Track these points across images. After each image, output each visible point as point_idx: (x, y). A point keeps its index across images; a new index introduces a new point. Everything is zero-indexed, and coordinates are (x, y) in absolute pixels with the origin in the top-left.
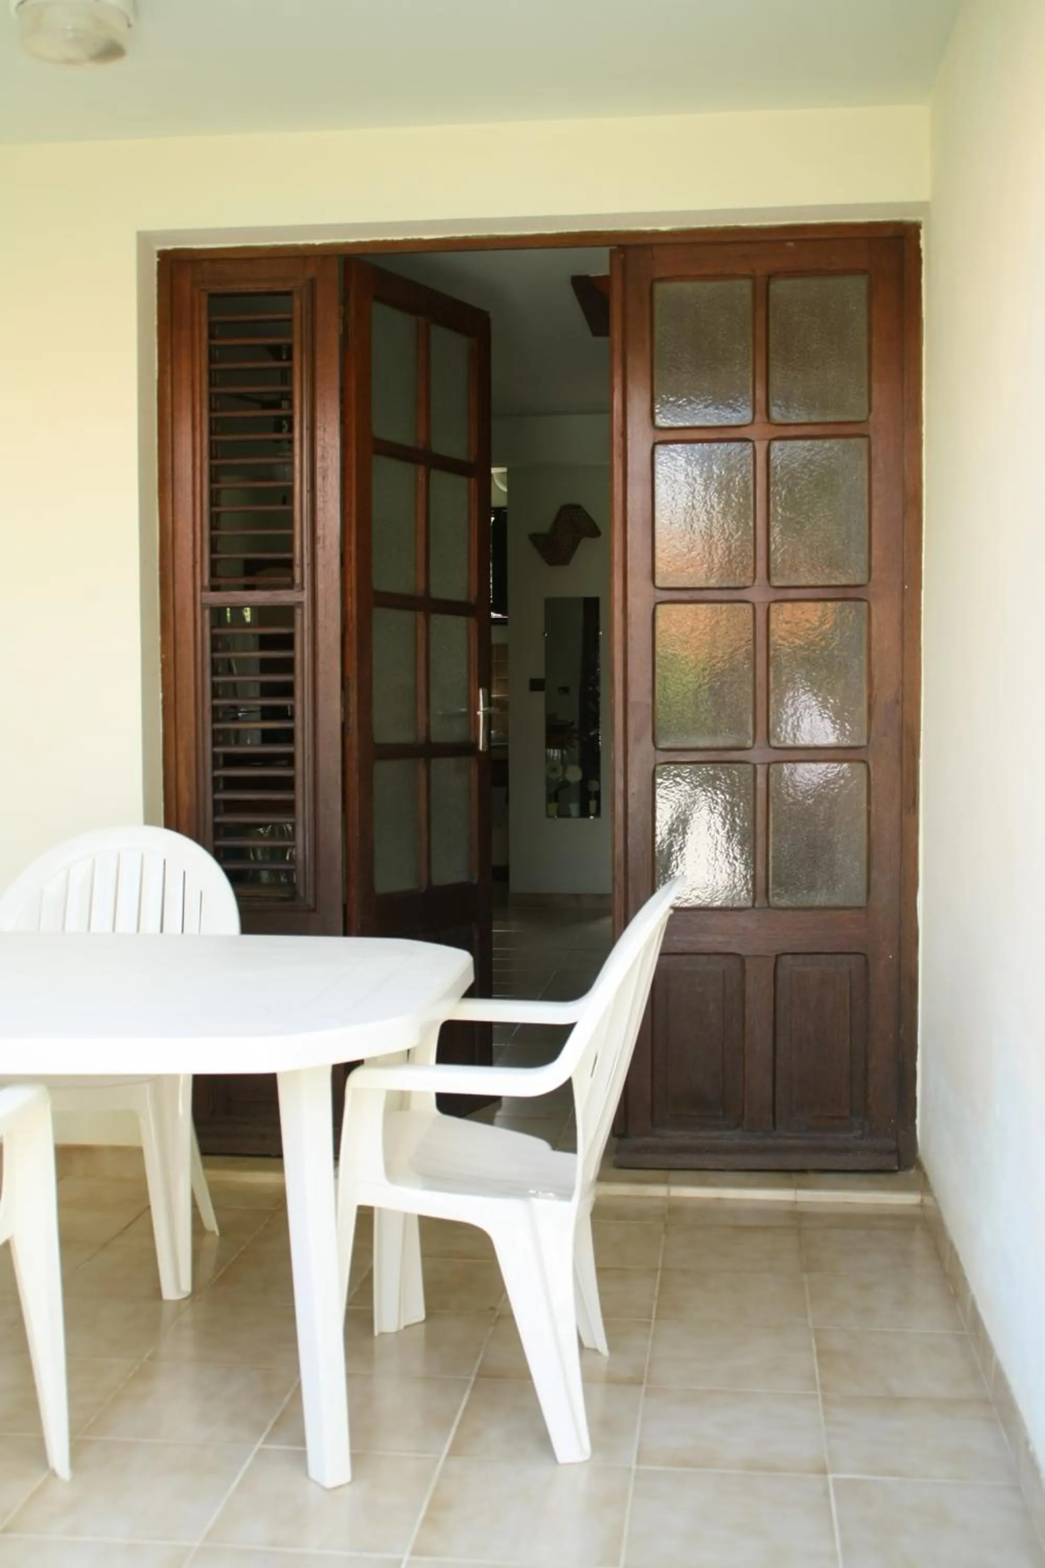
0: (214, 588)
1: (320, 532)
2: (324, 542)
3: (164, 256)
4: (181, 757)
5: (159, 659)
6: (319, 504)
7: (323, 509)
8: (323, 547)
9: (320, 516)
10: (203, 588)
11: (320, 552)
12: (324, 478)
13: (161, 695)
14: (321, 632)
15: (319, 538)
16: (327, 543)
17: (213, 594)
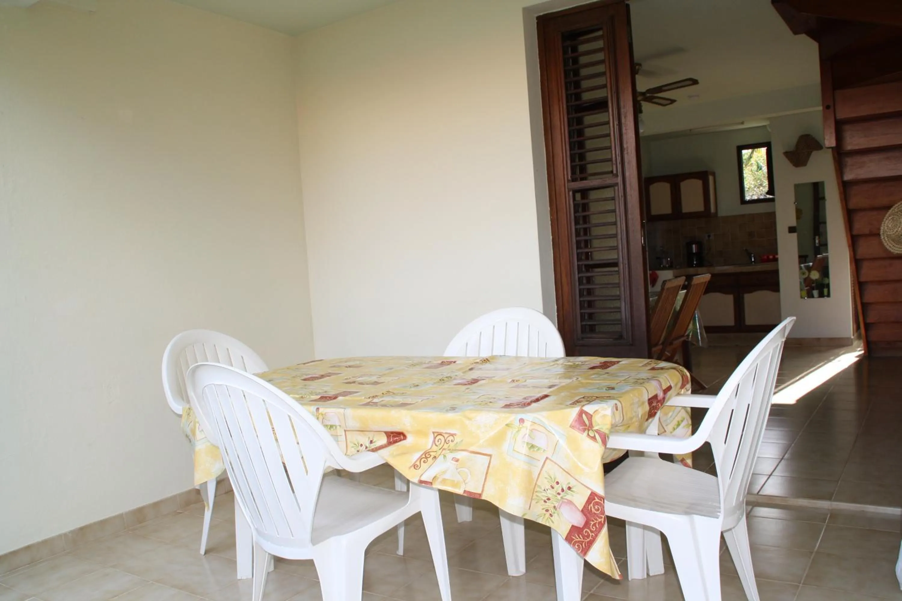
0: (574, 180)
1: (625, 146)
2: (627, 150)
3: (539, 18)
4: (563, 268)
5: (549, 219)
6: (624, 131)
7: (626, 133)
8: (627, 153)
9: (625, 137)
10: (568, 181)
11: (626, 156)
12: (625, 117)
13: (551, 237)
14: (629, 197)
15: (625, 149)
16: (629, 151)
17: (573, 183)
